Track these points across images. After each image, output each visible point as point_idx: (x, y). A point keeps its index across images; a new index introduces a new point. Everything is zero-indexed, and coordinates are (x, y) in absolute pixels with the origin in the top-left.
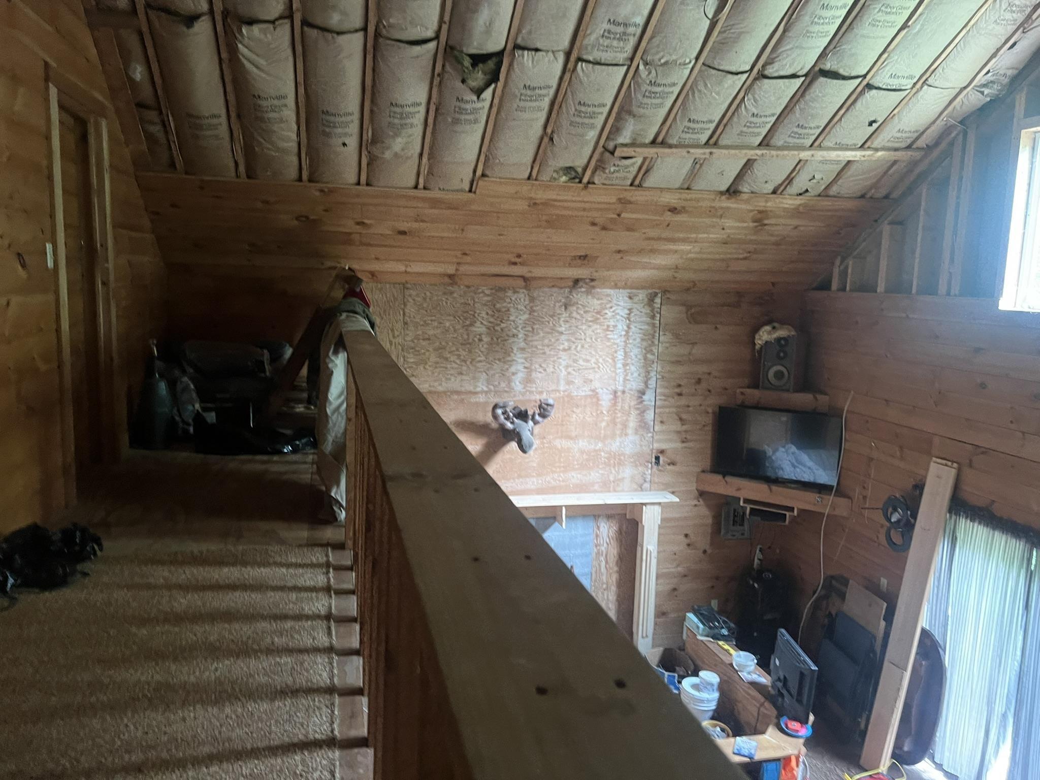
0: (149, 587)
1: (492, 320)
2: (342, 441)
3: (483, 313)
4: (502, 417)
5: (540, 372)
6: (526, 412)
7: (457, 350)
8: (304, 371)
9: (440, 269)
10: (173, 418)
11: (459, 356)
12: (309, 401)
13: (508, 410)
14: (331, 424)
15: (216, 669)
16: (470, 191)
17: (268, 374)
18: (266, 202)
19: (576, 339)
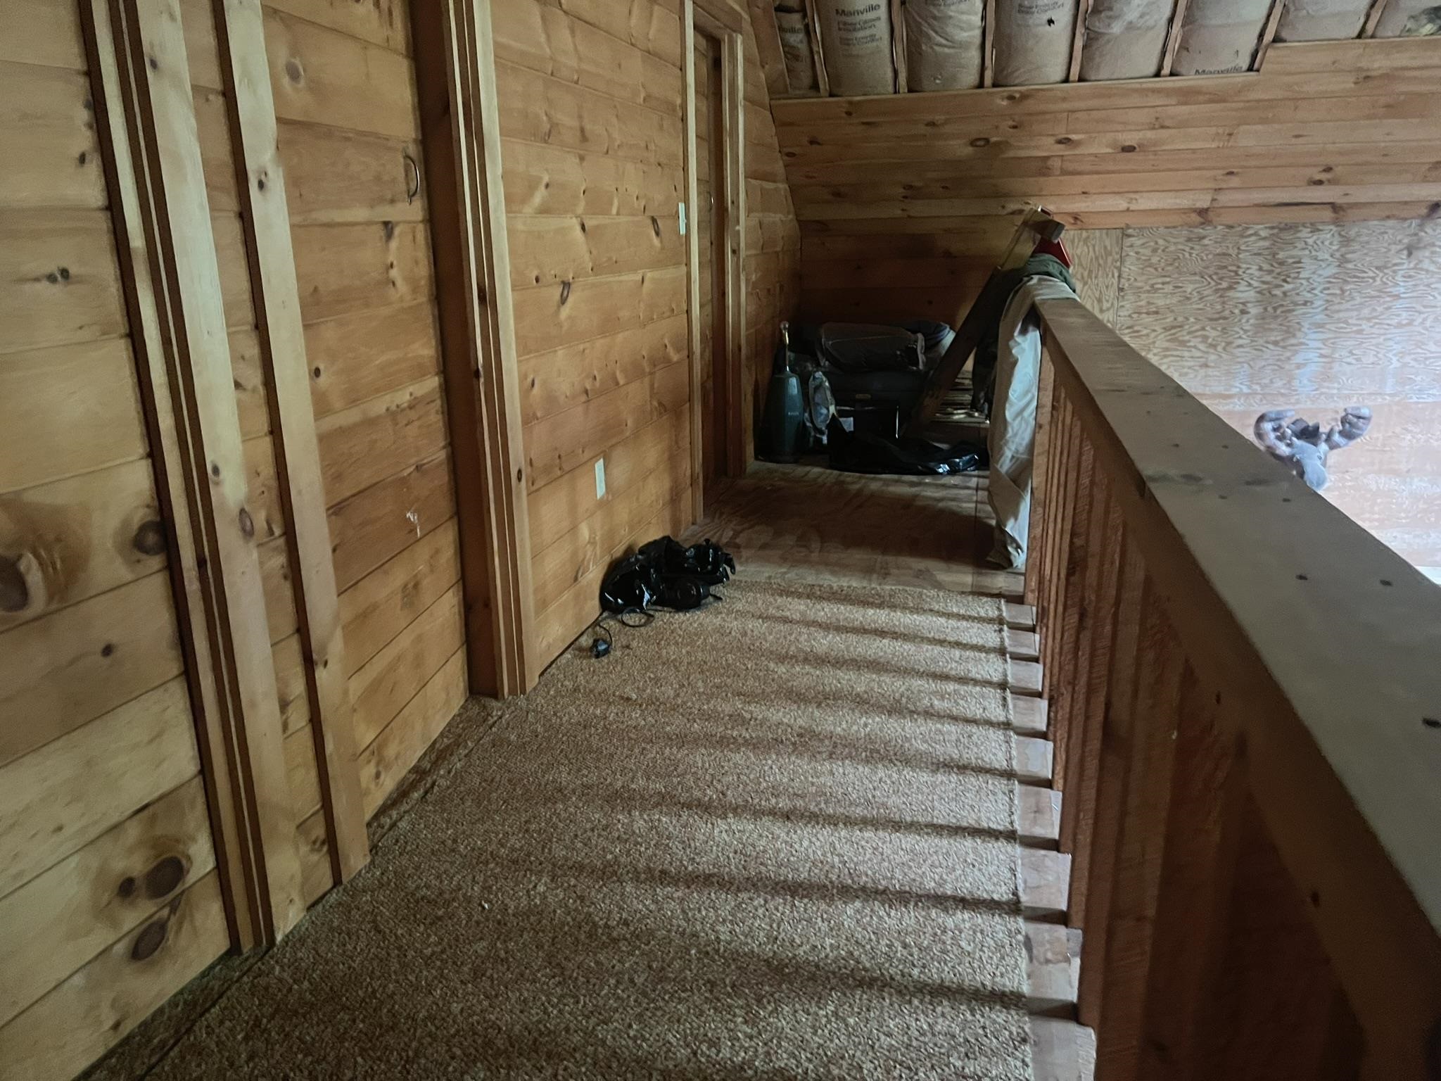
0: (786, 620)
1: (1268, 278)
2: (1025, 456)
3: (1252, 270)
4: (1272, 435)
5: (1349, 364)
6: (1317, 428)
7: (1203, 329)
8: (969, 365)
9: (1185, 201)
10: (804, 424)
11: (1205, 338)
12: (974, 405)
13: (1284, 423)
14: (1010, 433)
15: (866, 725)
16: (1250, 69)
17: (921, 367)
18: (932, 124)
19: (1425, 307)
